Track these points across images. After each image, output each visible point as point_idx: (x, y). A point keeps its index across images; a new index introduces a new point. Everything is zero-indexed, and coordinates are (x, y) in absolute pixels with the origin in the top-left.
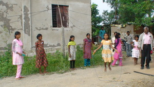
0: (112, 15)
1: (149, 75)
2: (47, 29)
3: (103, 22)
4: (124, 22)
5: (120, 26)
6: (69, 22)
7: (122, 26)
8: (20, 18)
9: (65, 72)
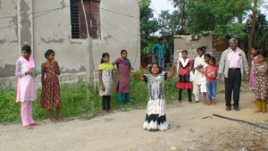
0: (175, 19)
2: (61, 41)
3: (160, 31)
4: (196, 31)
5: (189, 37)
6: (102, 29)
7: (193, 37)
8: (13, 21)
9: (94, 116)
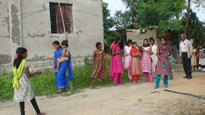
1: (186, 94)
2: (43, 35)
3: (115, 26)
5: (138, 31)
8: (6, 21)
